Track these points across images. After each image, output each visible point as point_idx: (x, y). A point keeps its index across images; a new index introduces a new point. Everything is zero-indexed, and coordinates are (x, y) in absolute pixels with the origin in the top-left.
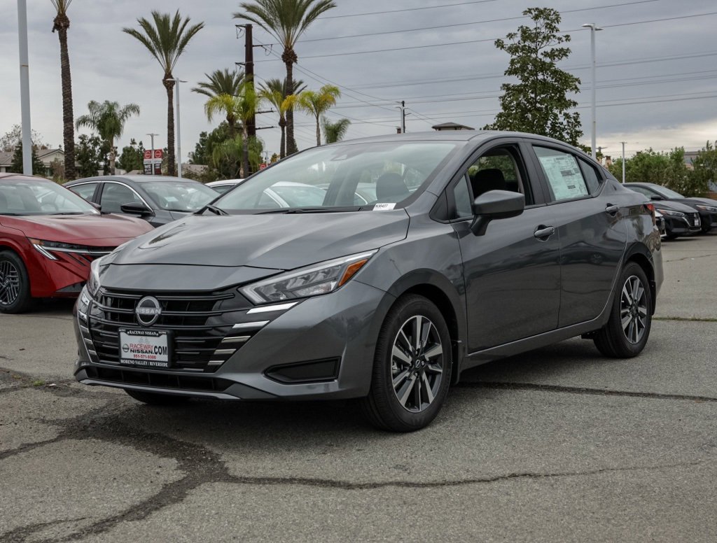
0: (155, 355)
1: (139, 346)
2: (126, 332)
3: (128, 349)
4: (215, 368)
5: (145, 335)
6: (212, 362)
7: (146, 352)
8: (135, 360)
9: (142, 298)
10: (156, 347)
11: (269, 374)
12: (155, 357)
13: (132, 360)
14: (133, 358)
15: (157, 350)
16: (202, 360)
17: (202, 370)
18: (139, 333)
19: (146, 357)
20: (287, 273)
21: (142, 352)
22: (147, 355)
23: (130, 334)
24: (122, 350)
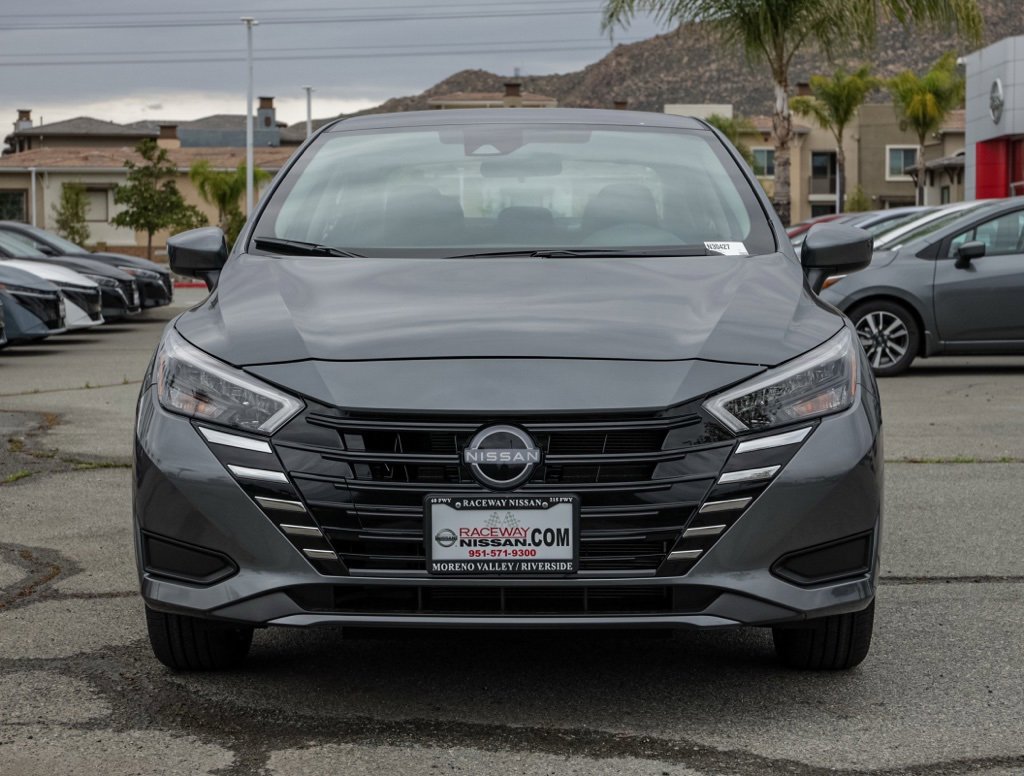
0: (533, 547)
1: (485, 532)
2: (452, 505)
3: (454, 539)
4: (684, 566)
5: (508, 507)
6: (675, 554)
7: (508, 542)
8: (475, 562)
9: (480, 429)
10: (537, 531)
11: (777, 571)
12: (533, 553)
13: (467, 562)
14: (467, 557)
15: (541, 537)
16: (652, 552)
17: (654, 571)
18: (492, 503)
19: (508, 553)
20: (770, 372)
21: (496, 542)
22: (509, 549)
23: (463, 508)
24: (435, 543)
